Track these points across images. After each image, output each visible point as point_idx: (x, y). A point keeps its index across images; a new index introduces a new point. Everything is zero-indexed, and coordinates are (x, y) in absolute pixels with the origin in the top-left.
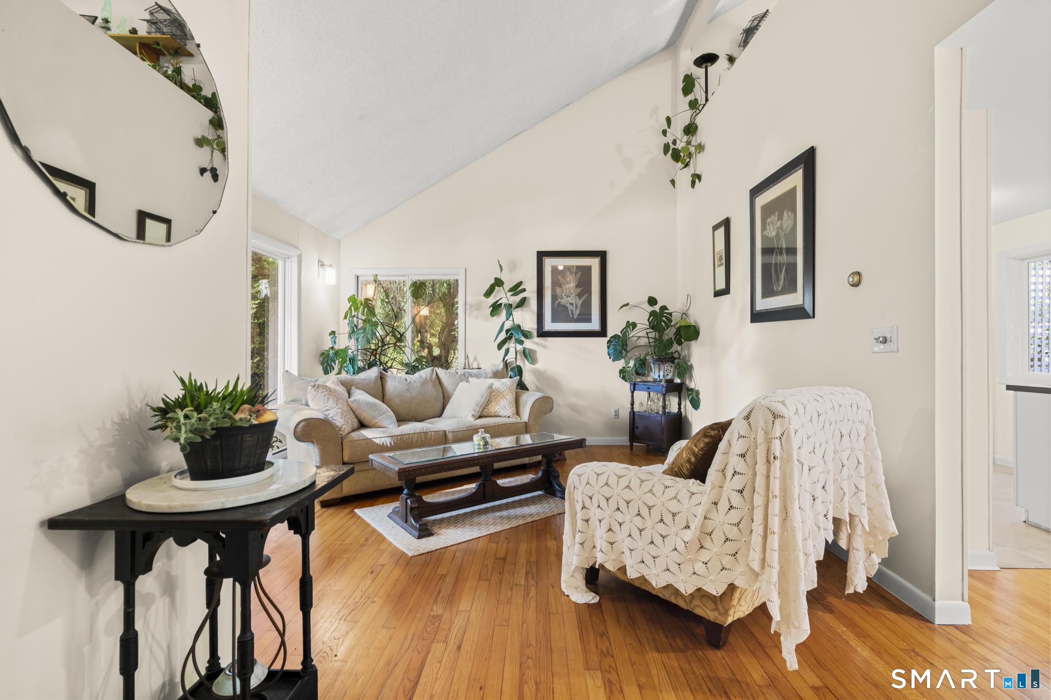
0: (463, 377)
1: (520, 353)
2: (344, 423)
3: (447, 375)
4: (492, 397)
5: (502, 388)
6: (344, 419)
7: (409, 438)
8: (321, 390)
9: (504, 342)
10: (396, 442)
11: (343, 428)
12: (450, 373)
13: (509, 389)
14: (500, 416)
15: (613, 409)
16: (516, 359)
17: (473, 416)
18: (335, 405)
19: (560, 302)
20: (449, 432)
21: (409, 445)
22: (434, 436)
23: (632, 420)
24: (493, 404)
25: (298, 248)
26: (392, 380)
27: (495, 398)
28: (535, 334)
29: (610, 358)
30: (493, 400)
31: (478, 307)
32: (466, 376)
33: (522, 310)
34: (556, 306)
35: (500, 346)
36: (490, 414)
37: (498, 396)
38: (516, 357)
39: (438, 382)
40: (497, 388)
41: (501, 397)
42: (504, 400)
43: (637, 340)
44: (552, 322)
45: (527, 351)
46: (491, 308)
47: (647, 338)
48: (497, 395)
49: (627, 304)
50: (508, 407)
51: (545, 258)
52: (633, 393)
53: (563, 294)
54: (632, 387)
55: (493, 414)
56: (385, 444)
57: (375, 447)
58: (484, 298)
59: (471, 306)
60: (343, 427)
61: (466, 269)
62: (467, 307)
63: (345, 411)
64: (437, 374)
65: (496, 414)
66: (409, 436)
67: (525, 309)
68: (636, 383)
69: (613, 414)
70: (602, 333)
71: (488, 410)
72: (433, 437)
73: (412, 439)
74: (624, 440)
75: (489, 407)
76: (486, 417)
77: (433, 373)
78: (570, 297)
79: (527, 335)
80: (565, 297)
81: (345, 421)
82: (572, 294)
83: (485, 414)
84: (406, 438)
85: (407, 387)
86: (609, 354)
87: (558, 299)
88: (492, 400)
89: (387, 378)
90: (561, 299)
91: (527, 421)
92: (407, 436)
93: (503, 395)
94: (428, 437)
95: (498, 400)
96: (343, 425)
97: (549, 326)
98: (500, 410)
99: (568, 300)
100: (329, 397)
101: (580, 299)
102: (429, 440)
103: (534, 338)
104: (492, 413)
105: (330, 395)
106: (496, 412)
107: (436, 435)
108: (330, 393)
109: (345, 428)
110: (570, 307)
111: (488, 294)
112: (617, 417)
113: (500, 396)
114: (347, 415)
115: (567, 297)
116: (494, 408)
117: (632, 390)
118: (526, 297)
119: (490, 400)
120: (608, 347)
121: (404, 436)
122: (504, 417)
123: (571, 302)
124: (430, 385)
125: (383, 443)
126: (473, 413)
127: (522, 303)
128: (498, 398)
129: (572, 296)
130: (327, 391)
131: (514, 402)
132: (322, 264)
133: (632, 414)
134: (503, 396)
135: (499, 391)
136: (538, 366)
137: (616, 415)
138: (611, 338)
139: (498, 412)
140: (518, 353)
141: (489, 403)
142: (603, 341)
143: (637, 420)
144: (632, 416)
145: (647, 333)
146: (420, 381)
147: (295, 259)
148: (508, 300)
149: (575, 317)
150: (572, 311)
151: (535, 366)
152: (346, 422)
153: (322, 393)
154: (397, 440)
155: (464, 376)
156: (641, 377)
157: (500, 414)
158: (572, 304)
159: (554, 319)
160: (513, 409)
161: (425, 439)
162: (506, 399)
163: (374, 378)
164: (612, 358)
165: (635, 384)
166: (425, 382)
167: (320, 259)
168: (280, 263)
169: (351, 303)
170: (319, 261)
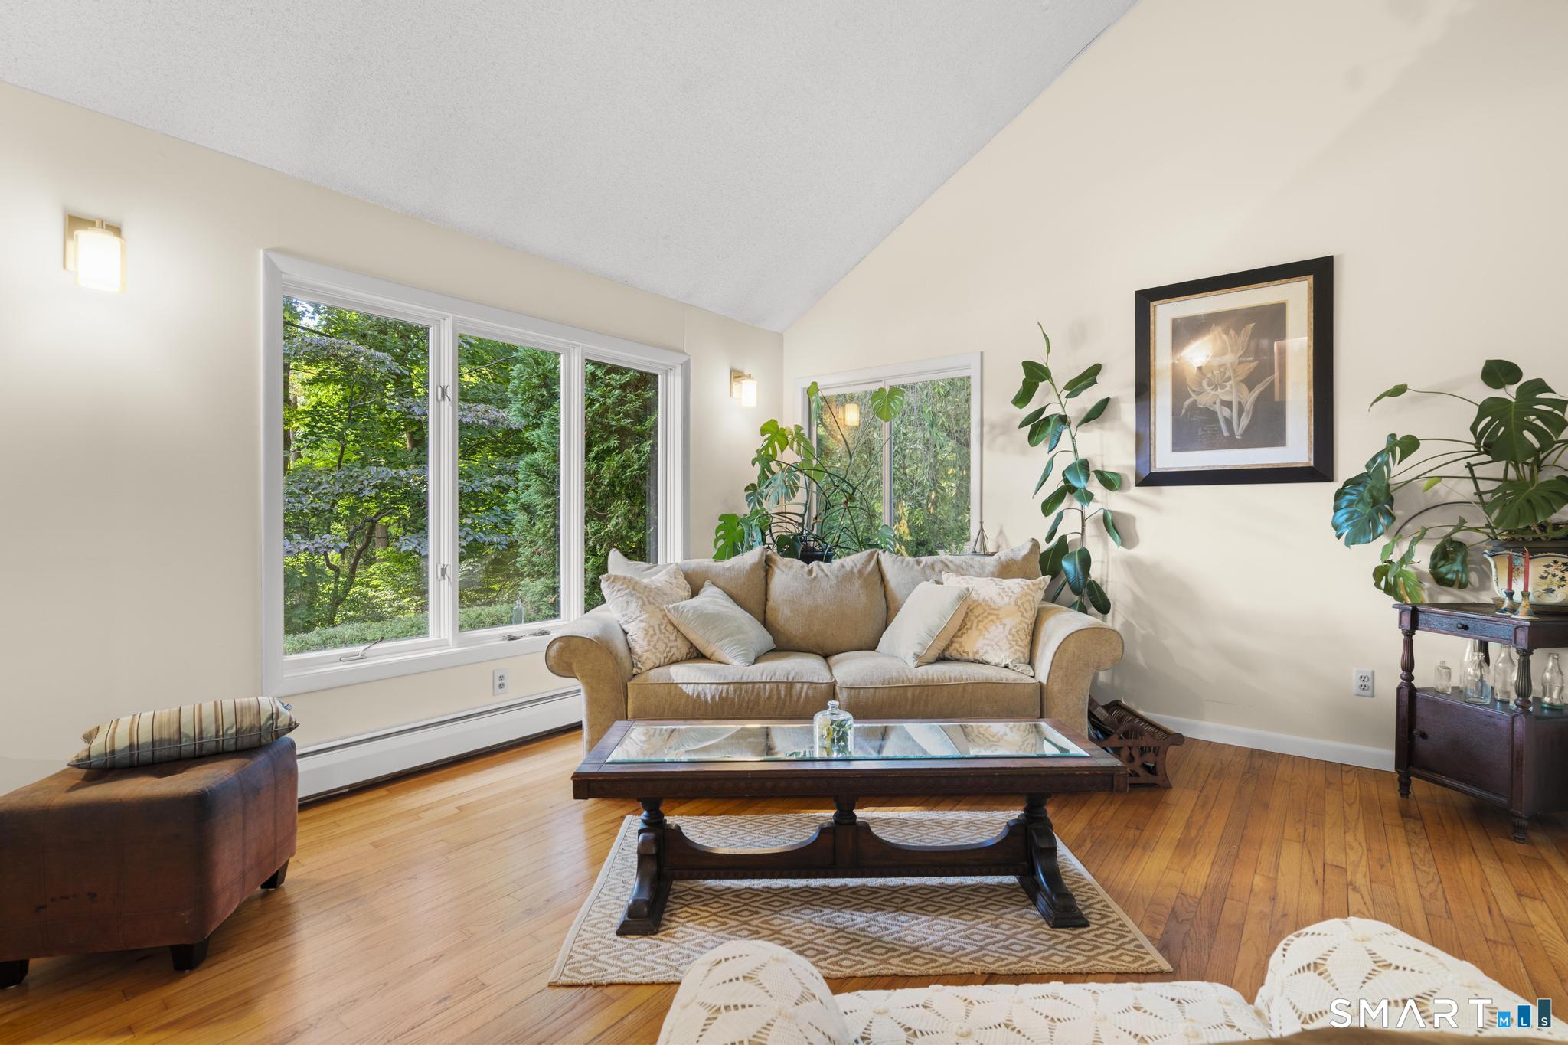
0: (928, 571)
1: (1096, 521)
2: (646, 648)
3: (896, 566)
4: (972, 618)
5: (998, 600)
6: (649, 641)
7: (753, 691)
8: (618, 586)
9: (1057, 498)
10: (724, 695)
11: (644, 658)
12: (903, 561)
13: (1016, 605)
14: (988, 663)
15: (1354, 669)
16: (1083, 534)
17: (917, 656)
18: (637, 614)
19: (1195, 401)
20: (841, 688)
21: (751, 705)
22: (807, 694)
23: (1404, 709)
24: (973, 633)
25: (684, 353)
26: (782, 571)
27: (979, 621)
28: (1132, 479)
29: (1339, 537)
30: (975, 624)
31: (1004, 429)
32: (937, 569)
33: (1102, 428)
34: (1184, 411)
35: (1048, 507)
36: (965, 656)
37: (986, 617)
38: (1083, 530)
39: (877, 578)
40: (987, 599)
41: (992, 621)
42: (997, 627)
43: (1430, 487)
44: (1174, 450)
45: (1110, 516)
46: (1028, 428)
47: (1471, 481)
48: (986, 614)
49: (1399, 390)
50: (1005, 645)
51: (1155, 303)
52: (1409, 635)
53: (1204, 383)
54: (1407, 618)
55: (971, 657)
56: (702, 696)
57: (683, 701)
58: (1015, 409)
59: (993, 427)
60: (645, 655)
61: (982, 353)
62: (985, 429)
63: (653, 626)
64: (878, 562)
65: (978, 657)
66: (753, 687)
67: (1107, 425)
68: (1420, 608)
69: (1355, 683)
70: (1320, 470)
71: (961, 646)
72: (803, 694)
73: (758, 694)
74: (1382, 756)
75: (964, 640)
76: (958, 660)
77: (869, 561)
78: (1223, 387)
79: (1109, 482)
80: (1209, 389)
81: (649, 645)
82: (1229, 379)
83: (955, 654)
84: (747, 691)
85: (809, 587)
86: (1336, 527)
87: (1190, 396)
88: (972, 625)
89: (776, 569)
90: (1199, 394)
91: (1044, 681)
92: (750, 686)
93: (997, 615)
94: (794, 692)
95: (985, 627)
96: (646, 651)
97: (1167, 459)
98: (985, 648)
99: (1218, 396)
100: (630, 599)
101: (1251, 389)
102: (795, 698)
103: (1129, 488)
104: (968, 653)
105: (632, 596)
106: (977, 652)
107: (810, 692)
108: (633, 592)
109: (647, 658)
110: (1223, 412)
111: (1022, 398)
112: (1369, 693)
113: (991, 617)
114: (655, 634)
115: (1215, 388)
116: (975, 643)
117: (1407, 625)
118: (1108, 399)
119: (968, 626)
120: (1336, 509)
121: (744, 687)
122: (996, 665)
123: (1227, 398)
124: (857, 583)
125: (698, 696)
126: (918, 650)
127: (1099, 412)
128: (986, 621)
129: (1228, 384)
130: (628, 588)
131: (1029, 631)
132: (737, 375)
133: (1405, 692)
134: (998, 618)
135: (990, 606)
136: (1138, 551)
137: (1363, 687)
138: (1347, 483)
139: (981, 652)
140: (1087, 523)
141: (964, 630)
142: (1325, 492)
143: (1422, 711)
144: (1405, 699)
145: (1470, 466)
146: (837, 577)
147: (679, 370)
148: (1063, 408)
149: (1238, 432)
150: (1229, 422)
151: (1134, 552)
152: (650, 647)
153: (619, 590)
154: (727, 693)
155: (933, 569)
156: (1454, 590)
157: (987, 658)
158: (1229, 405)
159: (1180, 443)
160: (1017, 650)
161: (786, 696)
162: (1005, 625)
163: (748, 567)
164: (1343, 538)
165: (1415, 613)
166: (847, 577)
167: (738, 367)
168: (660, 378)
169: (768, 435)
170: (732, 370)
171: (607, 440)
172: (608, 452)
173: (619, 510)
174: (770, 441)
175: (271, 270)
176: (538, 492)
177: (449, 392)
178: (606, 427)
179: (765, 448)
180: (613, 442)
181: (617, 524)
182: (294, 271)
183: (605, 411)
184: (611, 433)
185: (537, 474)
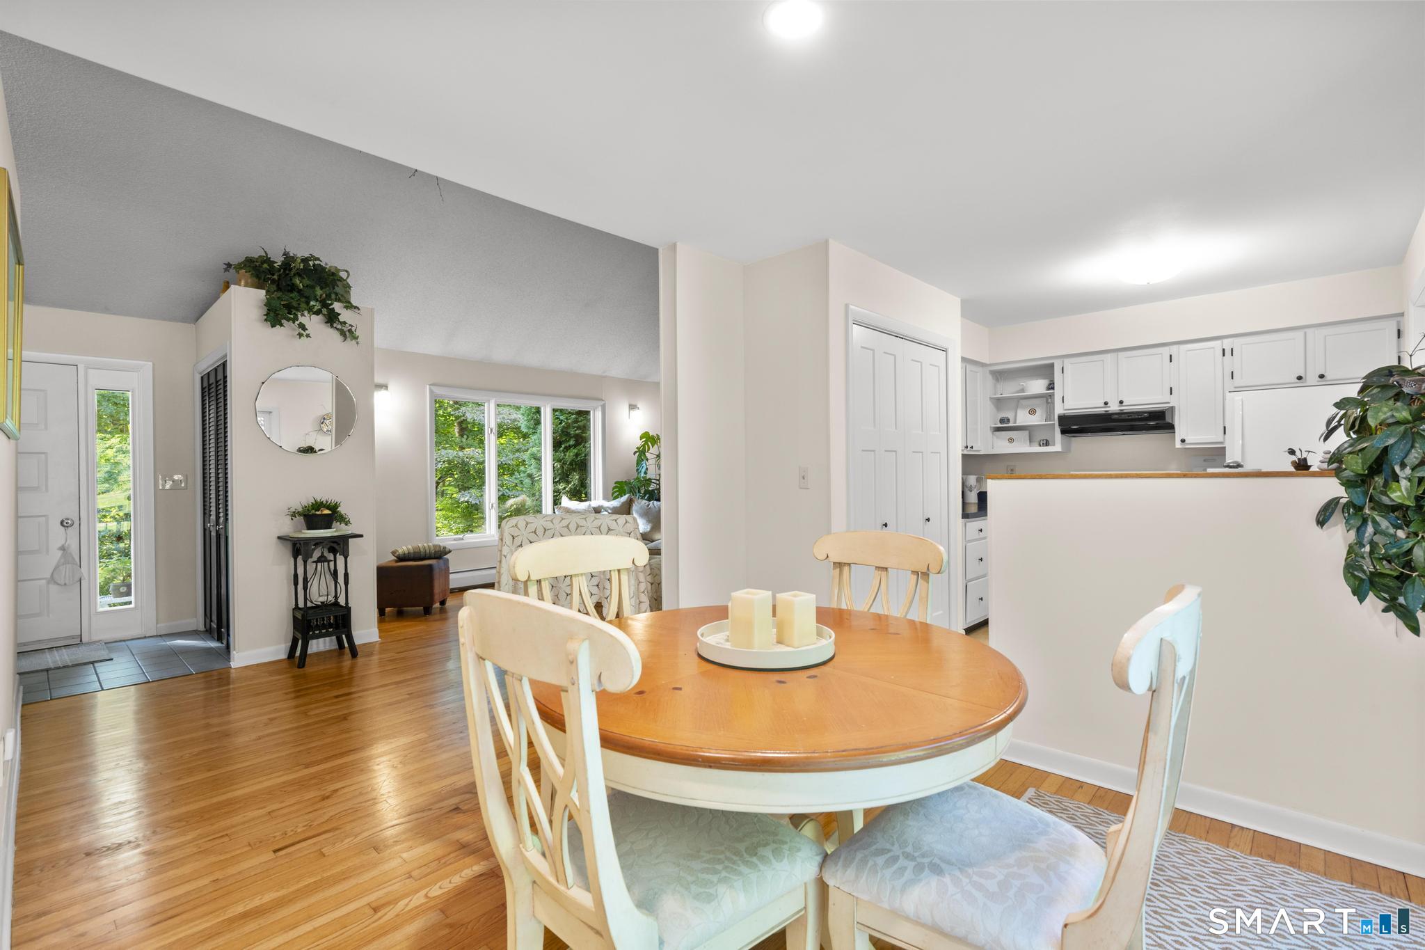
25: (602, 400)
132: (632, 407)
147: (600, 408)
167: (633, 403)
168: (591, 412)
169: (644, 439)
170: (630, 405)
171: (569, 441)
172: (570, 447)
173: (575, 478)
174: (646, 442)
175: (431, 392)
176: (535, 468)
177: (494, 430)
178: (568, 434)
179: (644, 446)
180: (572, 442)
181: (574, 484)
182: (439, 391)
183: (568, 426)
184: (571, 437)
185: (535, 459)
